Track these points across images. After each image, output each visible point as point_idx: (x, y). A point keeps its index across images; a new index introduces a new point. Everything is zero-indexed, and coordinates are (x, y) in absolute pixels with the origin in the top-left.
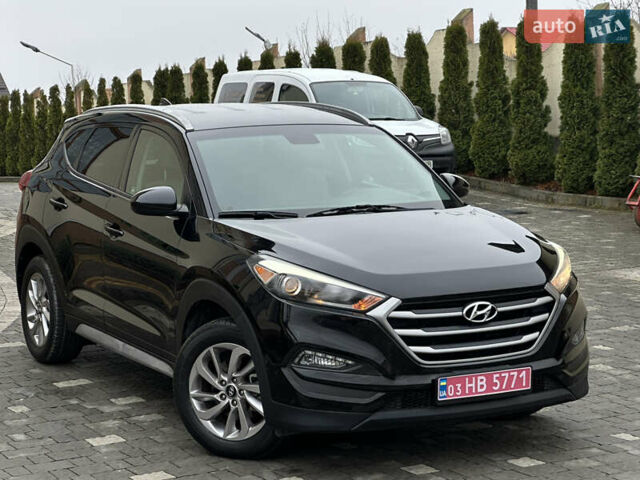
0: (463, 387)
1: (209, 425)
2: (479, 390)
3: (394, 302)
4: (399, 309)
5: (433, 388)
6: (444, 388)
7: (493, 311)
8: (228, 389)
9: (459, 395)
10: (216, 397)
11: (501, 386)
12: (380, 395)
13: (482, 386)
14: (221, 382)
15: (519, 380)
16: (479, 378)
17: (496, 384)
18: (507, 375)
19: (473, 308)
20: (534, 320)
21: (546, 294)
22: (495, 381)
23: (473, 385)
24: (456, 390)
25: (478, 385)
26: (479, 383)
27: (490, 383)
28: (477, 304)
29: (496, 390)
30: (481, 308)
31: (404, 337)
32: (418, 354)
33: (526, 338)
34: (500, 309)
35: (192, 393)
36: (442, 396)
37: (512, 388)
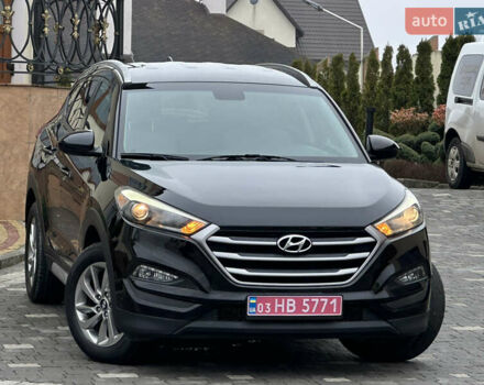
0: (273, 307)
1: (88, 334)
2: (288, 311)
3: (214, 228)
4: (216, 234)
5: (243, 305)
6: (254, 305)
7: (307, 243)
8: (102, 303)
9: (268, 313)
10: (94, 309)
11: (311, 310)
12: (197, 306)
13: (291, 308)
14: (97, 296)
15: (329, 307)
16: (289, 300)
17: (305, 308)
18: (317, 300)
19: (287, 239)
20: (351, 256)
21: (367, 235)
22: (305, 304)
23: (282, 306)
24: (265, 308)
25: (287, 307)
26: (289, 305)
27: (300, 306)
28: (291, 237)
29: (305, 312)
30: (294, 240)
31: (220, 259)
32: (233, 275)
33: (342, 272)
34: (315, 243)
35: (77, 305)
36: (251, 312)
37: (323, 313)
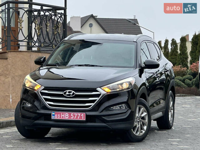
0: (60, 116)
3: (43, 87)
13: (67, 117)
15: (81, 117)
16: (66, 114)
18: (76, 114)
19: (66, 92)
21: (97, 91)
22: (72, 115)
29: (72, 118)
30: (69, 92)
31: (44, 98)
32: (49, 104)
33: (87, 104)
34: (77, 94)
36: (53, 117)
37: (78, 119)
